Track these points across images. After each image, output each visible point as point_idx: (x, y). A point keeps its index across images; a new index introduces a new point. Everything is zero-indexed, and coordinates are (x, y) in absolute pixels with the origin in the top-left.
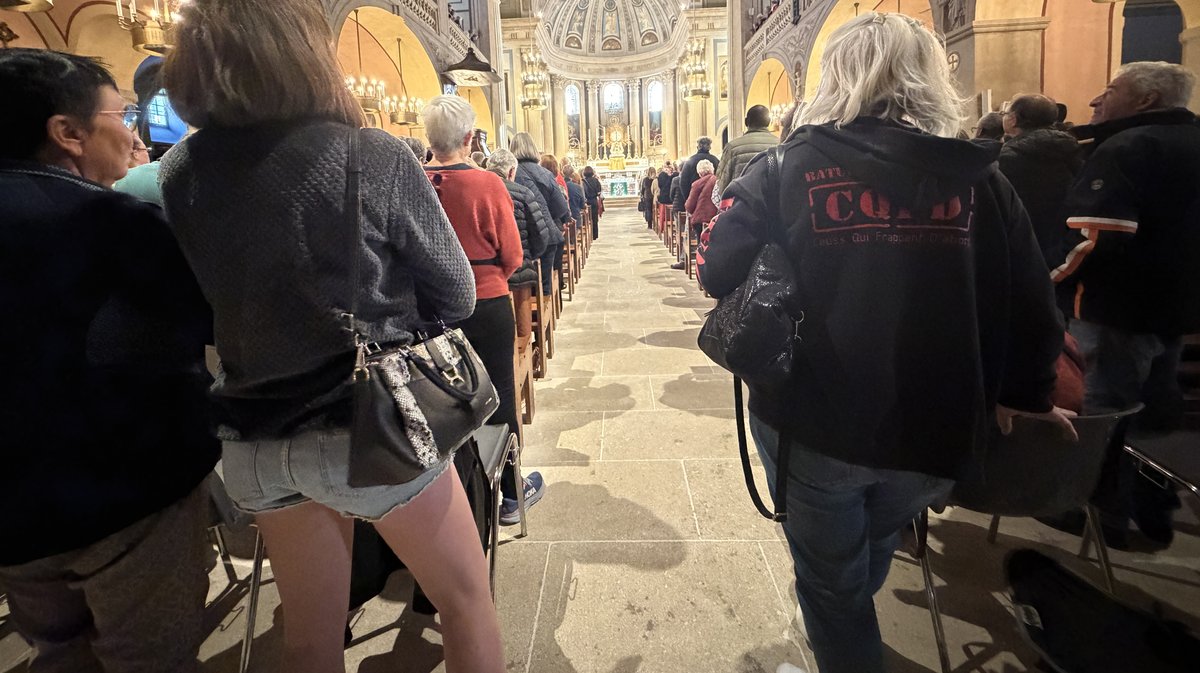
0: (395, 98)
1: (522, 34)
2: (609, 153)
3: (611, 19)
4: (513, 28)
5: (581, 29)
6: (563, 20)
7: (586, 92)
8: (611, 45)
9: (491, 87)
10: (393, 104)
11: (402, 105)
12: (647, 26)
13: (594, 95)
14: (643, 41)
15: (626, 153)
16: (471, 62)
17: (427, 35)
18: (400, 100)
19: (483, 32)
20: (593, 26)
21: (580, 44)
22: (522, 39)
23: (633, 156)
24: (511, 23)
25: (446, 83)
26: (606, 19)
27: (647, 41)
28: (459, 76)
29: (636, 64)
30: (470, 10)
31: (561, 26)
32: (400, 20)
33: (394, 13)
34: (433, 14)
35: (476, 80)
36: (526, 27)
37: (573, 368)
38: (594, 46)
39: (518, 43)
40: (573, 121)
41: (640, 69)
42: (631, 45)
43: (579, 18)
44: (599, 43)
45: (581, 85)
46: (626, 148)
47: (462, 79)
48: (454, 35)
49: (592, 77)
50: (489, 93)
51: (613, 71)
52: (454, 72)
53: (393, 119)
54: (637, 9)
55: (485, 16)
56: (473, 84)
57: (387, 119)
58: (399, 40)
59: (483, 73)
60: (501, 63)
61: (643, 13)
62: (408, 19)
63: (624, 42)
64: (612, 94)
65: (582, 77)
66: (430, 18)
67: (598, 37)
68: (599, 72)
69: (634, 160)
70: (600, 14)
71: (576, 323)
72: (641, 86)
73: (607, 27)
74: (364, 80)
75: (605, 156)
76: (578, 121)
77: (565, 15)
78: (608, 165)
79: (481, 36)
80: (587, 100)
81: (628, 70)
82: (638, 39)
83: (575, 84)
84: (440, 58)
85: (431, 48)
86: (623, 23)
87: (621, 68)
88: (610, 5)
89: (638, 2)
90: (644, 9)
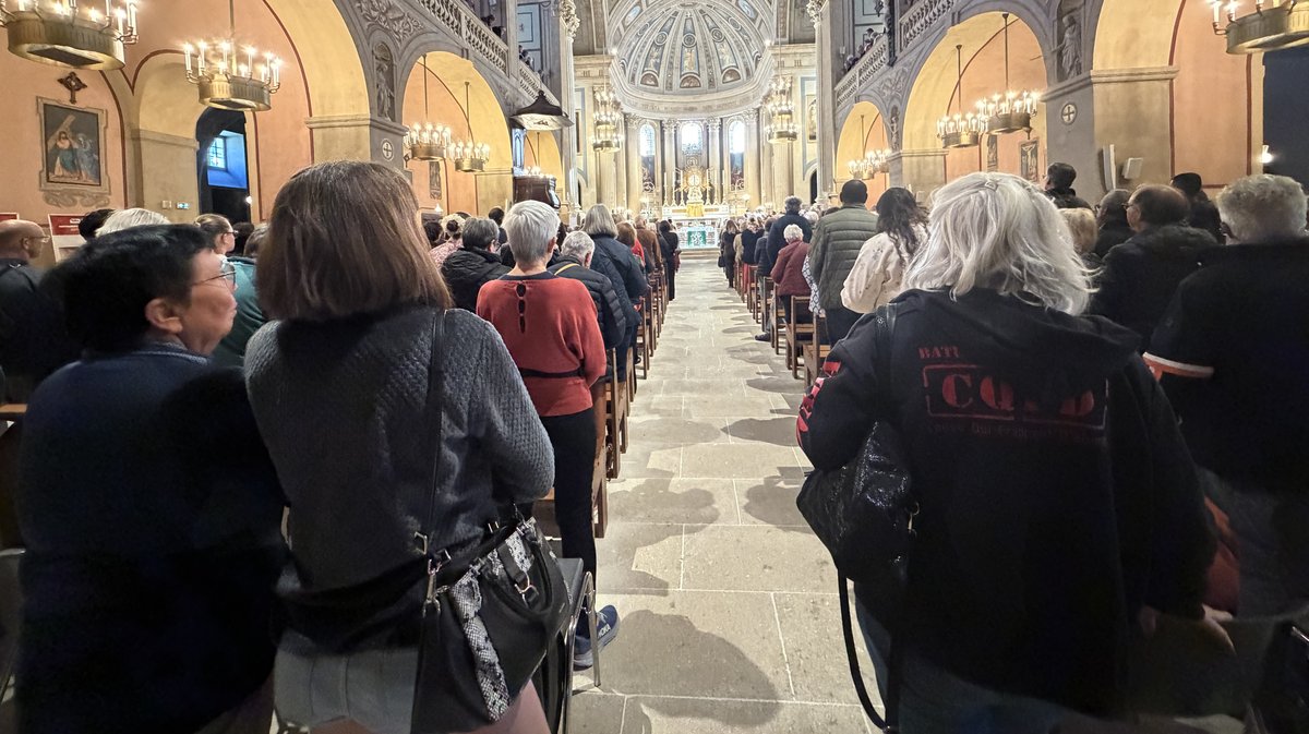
0: (461, 144)
1: (595, 72)
2: (686, 199)
3: (689, 55)
4: (585, 66)
5: (658, 66)
6: (639, 56)
7: (662, 132)
8: (690, 82)
9: (561, 130)
10: (458, 150)
11: (468, 151)
12: (728, 62)
13: (670, 135)
14: (724, 78)
15: (704, 198)
16: (542, 106)
17: (496, 77)
18: (465, 146)
19: (554, 71)
20: (671, 63)
21: (656, 81)
22: (596, 77)
23: (712, 202)
24: (584, 60)
25: (515, 127)
26: (684, 56)
27: (728, 79)
28: (529, 120)
29: (717, 103)
30: (541, 50)
31: (637, 63)
32: (469, 63)
33: (463, 57)
34: (503, 56)
35: (546, 124)
36: (600, 65)
37: (649, 466)
38: (671, 84)
39: (591, 81)
40: (648, 162)
41: (720, 108)
42: (711, 82)
43: (656, 54)
44: (676, 81)
45: (657, 125)
46: (704, 193)
47: (531, 123)
48: (525, 77)
49: (669, 116)
50: (559, 137)
51: (692, 109)
52: (523, 116)
53: (458, 166)
54: (718, 45)
55: (557, 55)
56: (543, 128)
57: (451, 166)
58: (467, 84)
59: (554, 117)
60: (572, 103)
61: (724, 49)
62: (478, 64)
63: (704, 79)
64: (690, 135)
65: (658, 116)
66: (500, 60)
67: (676, 73)
68: (676, 111)
69: (713, 206)
70: (678, 50)
71: (652, 407)
72: (721, 126)
73: (686, 63)
74: (429, 127)
75: (682, 202)
76: (653, 163)
77: (641, 51)
78: (685, 211)
79: (552, 78)
80: (663, 140)
81: (708, 109)
82: (719, 76)
83: (651, 124)
84: (509, 100)
85: (499, 92)
86: (703, 59)
87: (700, 107)
88: (690, 41)
89: (719, 37)
90: (726, 45)
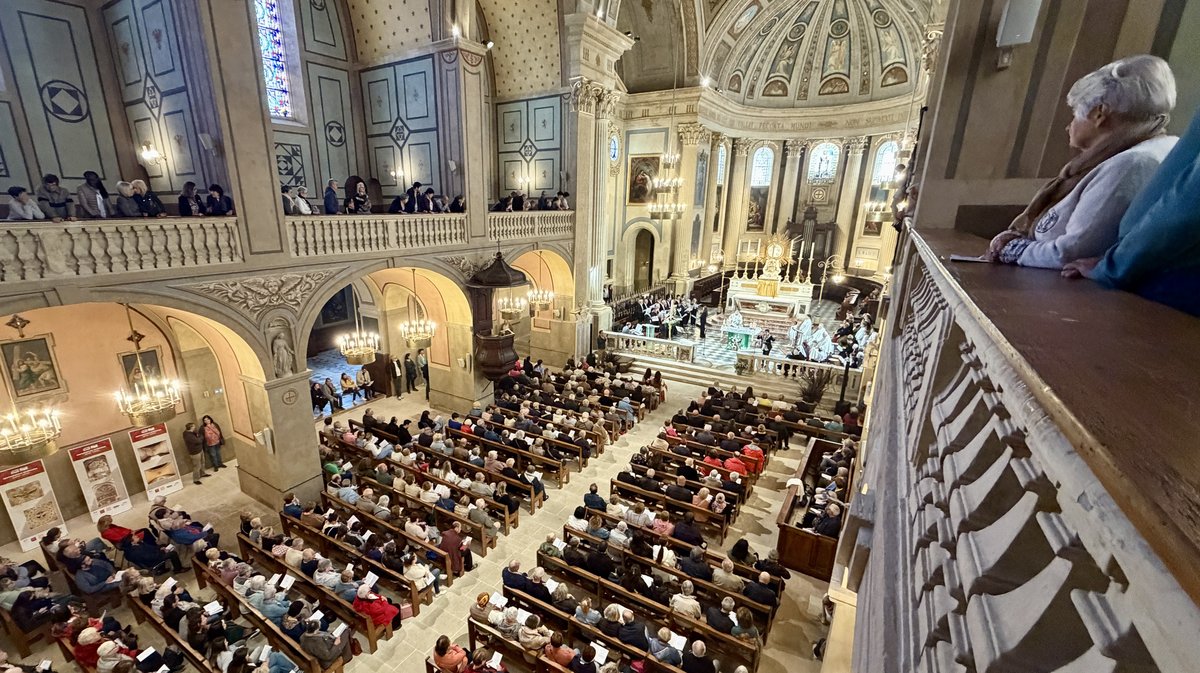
1: (682, 107)
3: (838, 49)
4: (673, 101)
5: (789, 69)
6: (763, 61)
7: (784, 156)
8: (835, 85)
12: (894, 56)
13: (794, 160)
14: (884, 79)
20: (810, 63)
21: (785, 89)
26: (830, 50)
27: (890, 80)
29: (866, 115)
31: (759, 70)
36: (688, 99)
38: (806, 91)
39: (676, 120)
40: (759, 196)
41: (870, 123)
42: (865, 85)
43: (788, 53)
44: (815, 84)
45: (779, 148)
49: (795, 135)
51: (829, 125)
54: (881, 32)
61: (889, 38)
63: (855, 82)
64: (823, 159)
65: (781, 136)
67: (816, 75)
68: (807, 128)
69: (792, 285)
70: (821, 44)
72: (867, 148)
73: (831, 60)
76: (765, 196)
77: (766, 54)
78: (756, 286)
80: (783, 166)
81: (853, 124)
82: (877, 77)
83: (770, 146)
86: (857, 53)
87: (842, 121)
88: (840, 28)
89: (883, 20)
90: (892, 32)
